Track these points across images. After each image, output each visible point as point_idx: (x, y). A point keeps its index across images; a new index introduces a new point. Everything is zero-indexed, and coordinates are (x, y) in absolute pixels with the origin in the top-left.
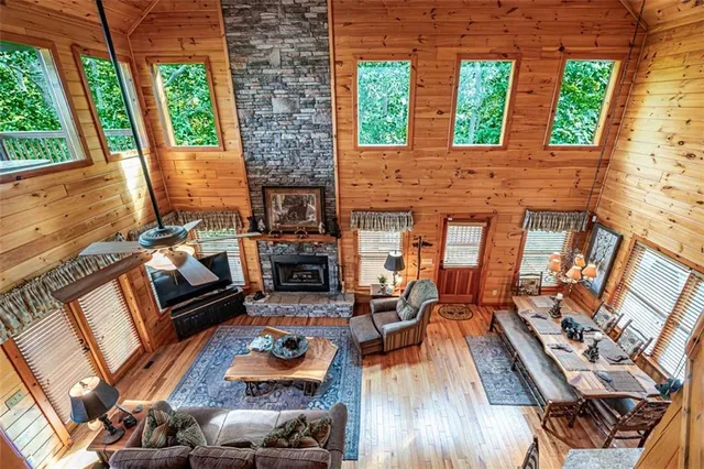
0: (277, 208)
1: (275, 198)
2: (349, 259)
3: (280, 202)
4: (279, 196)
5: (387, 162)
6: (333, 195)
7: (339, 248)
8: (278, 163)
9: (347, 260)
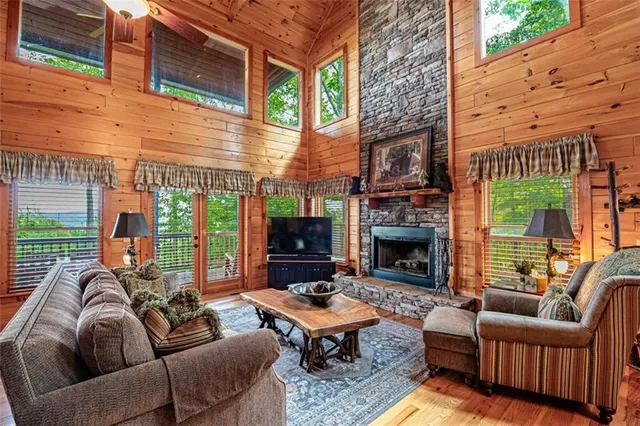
0: (380, 165)
1: (380, 153)
2: (469, 235)
3: (384, 157)
4: (384, 150)
5: (532, 65)
6: (445, 135)
7: (451, 215)
8: (387, 114)
9: (464, 237)
